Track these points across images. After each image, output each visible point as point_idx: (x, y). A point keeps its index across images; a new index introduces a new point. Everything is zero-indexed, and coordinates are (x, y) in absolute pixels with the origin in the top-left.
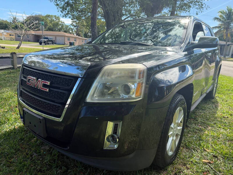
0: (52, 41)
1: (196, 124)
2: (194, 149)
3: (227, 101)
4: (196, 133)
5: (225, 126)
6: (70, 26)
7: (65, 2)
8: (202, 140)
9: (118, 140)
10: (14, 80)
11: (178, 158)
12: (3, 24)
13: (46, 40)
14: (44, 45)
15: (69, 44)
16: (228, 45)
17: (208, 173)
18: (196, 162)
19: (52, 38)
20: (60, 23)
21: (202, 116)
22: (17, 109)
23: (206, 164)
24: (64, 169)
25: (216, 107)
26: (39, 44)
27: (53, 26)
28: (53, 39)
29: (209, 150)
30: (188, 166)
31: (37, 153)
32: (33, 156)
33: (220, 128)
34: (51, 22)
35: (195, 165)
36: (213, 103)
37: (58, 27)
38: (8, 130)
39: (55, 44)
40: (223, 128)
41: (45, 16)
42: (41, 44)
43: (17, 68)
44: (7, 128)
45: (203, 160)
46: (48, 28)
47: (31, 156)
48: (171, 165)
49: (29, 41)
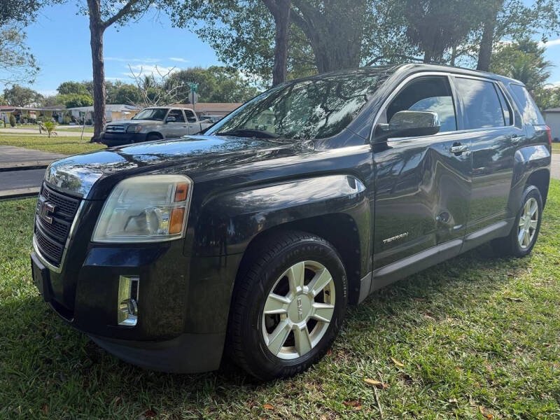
1: (419, 310)
6: (259, 89)
7: (233, 40)
12: (126, 93)
17: (358, 402)
20: (238, 83)
23: (371, 387)
27: (224, 90)
29: (400, 362)
30: (324, 385)
34: (218, 83)
35: (342, 385)
37: (234, 94)
41: (209, 70)
45: (368, 380)
46: (214, 96)
48: (289, 380)
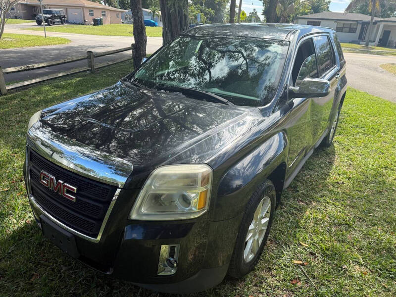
0: (60, 17)
1: (294, 198)
2: (286, 244)
3: (349, 150)
4: (292, 214)
5: (337, 199)
8: (299, 227)
9: (175, 265)
10: (6, 121)
11: (261, 260)
13: (48, 16)
14: (46, 25)
15: (93, 23)
16: (375, 23)
17: (298, 280)
18: (285, 265)
19: (59, 12)
21: (306, 183)
22: (23, 185)
23: (298, 266)
24: (107, 289)
25: (331, 164)
26: (36, 24)
28: (63, 14)
29: (305, 243)
30: (274, 272)
31: (66, 266)
32: (62, 271)
33: (328, 203)
35: (283, 269)
36: (328, 154)
38: (15, 228)
39: (67, 22)
40: (333, 204)
42: (39, 23)
43: (5, 91)
44: (14, 224)
45: (295, 262)
47: (59, 271)
48: (252, 273)
49: (16, 17)
